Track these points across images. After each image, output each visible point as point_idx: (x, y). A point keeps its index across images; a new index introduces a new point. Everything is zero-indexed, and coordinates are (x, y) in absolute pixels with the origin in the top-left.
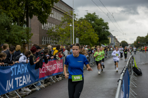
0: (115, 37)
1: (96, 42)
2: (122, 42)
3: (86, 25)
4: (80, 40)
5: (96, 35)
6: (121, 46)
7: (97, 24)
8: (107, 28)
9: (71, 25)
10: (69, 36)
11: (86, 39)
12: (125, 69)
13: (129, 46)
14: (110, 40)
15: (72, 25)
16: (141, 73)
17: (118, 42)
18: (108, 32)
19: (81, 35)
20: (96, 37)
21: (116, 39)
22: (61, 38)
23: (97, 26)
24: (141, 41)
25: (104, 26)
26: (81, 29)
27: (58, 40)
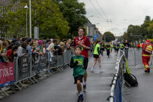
0: (94, 25)
1: (65, 33)
2: (106, 33)
3: (50, 6)
4: (40, 31)
5: (66, 22)
6: (103, 39)
7: (67, 5)
8: (83, 12)
9: (26, 7)
10: (23, 24)
11: (50, 29)
12: (115, 78)
13: (116, 40)
14: (87, 30)
15: (28, 6)
16: (137, 83)
17: (99, 33)
18: (84, 17)
19: (42, 23)
20: (65, 26)
21: (96, 29)
22: (11, 27)
23: (67, 9)
24: (134, 32)
25: (78, 8)
26: (41, 13)
27: (6, 29)
